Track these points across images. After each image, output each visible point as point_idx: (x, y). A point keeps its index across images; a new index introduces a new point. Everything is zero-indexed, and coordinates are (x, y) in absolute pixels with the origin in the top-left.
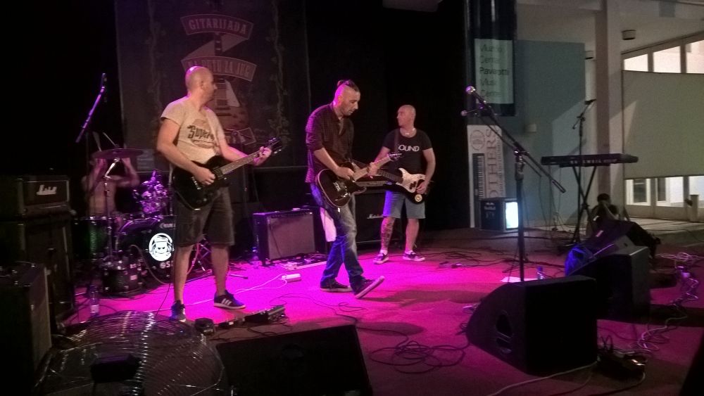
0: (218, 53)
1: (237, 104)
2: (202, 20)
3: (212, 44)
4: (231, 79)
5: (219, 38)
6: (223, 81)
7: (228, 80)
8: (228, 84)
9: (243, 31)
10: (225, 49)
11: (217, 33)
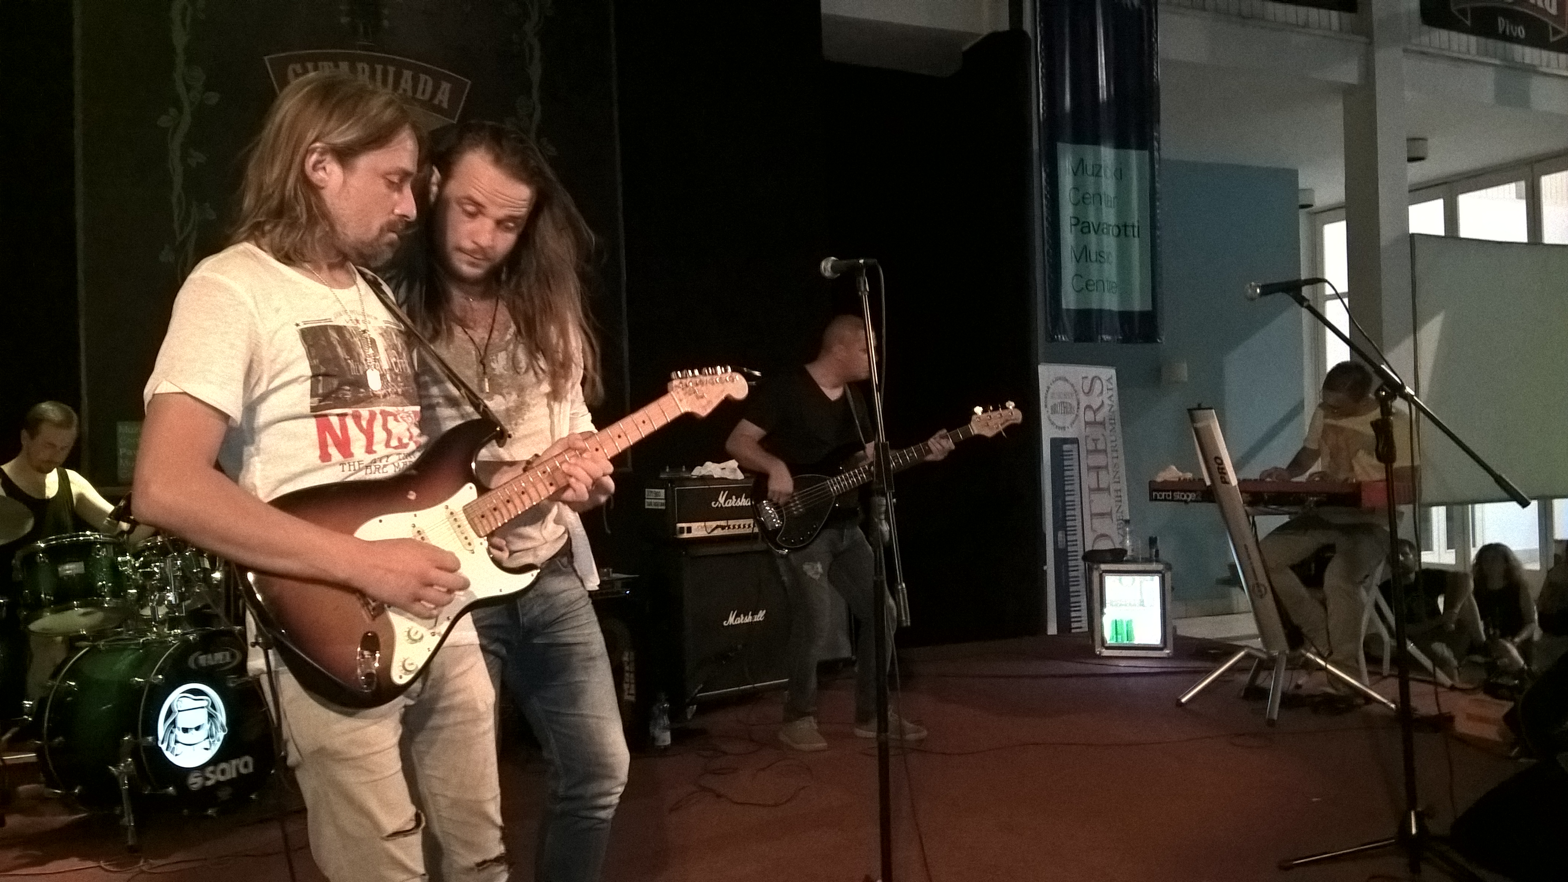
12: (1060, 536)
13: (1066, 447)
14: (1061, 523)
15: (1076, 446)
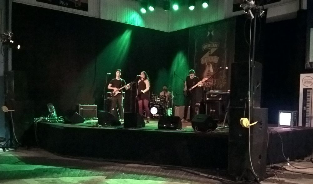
0: (210, 55)
1: (213, 71)
2: (207, 45)
3: (208, 52)
5: (210, 50)
6: (210, 64)
7: (211, 63)
9: (217, 46)
11: (210, 49)
12: (304, 107)
13: (308, 90)
14: (305, 105)
15: (311, 90)
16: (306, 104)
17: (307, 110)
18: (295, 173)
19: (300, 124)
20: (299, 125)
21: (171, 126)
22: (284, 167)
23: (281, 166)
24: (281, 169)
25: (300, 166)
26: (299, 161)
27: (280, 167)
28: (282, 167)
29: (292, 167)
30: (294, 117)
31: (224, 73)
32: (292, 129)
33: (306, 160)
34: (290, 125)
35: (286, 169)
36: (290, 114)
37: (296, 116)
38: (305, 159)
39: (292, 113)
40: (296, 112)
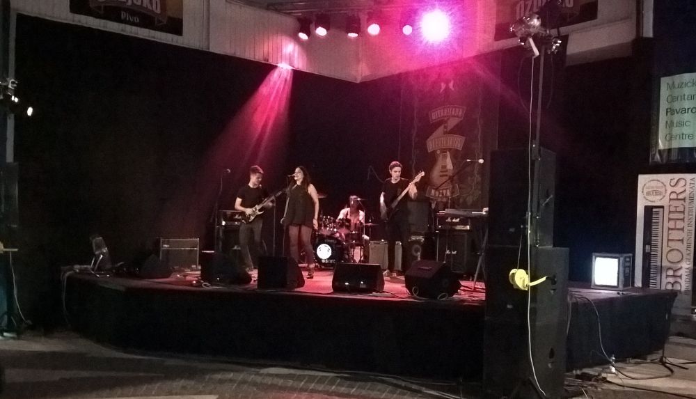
0: (445, 133)
1: (452, 168)
2: (439, 112)
3: (443, 126)
4: (450, 150)
5: (446, 122)
6: (445, 152)
7: (448, 151)
8: (448, 153)
9: (460, 113)
10: (449, 129)
11: (446, 119)
12: (647, 247)
13: (654, 210)
14: (647, 241)
15: (662, 209)
16: (651, 240)
17: (652, 253)
18: (626, 389)
19: (638, 283)
20: (636, 285)
21: (361, 286)
22: (604, 375)
23: (597, 374)
24: (597, 380)
25: (637, 373)
26: (637, 364)
27: (595, 376)
28: (600, 375)
29: (620, 375)
30: (625, 267)
31: (476, 172)
32: (621, 293)
33: (652, 360)
34: (615, 284)
35: (608, 379)
36: (617, 260)
37: (628, 264)
38: (649, 358)
39: (622, 259)
40: (629, 257)
